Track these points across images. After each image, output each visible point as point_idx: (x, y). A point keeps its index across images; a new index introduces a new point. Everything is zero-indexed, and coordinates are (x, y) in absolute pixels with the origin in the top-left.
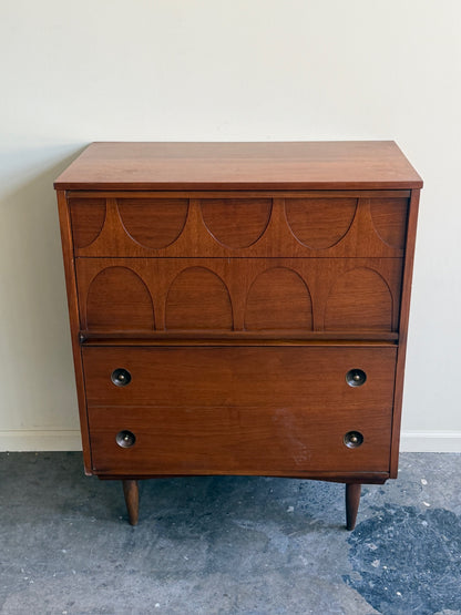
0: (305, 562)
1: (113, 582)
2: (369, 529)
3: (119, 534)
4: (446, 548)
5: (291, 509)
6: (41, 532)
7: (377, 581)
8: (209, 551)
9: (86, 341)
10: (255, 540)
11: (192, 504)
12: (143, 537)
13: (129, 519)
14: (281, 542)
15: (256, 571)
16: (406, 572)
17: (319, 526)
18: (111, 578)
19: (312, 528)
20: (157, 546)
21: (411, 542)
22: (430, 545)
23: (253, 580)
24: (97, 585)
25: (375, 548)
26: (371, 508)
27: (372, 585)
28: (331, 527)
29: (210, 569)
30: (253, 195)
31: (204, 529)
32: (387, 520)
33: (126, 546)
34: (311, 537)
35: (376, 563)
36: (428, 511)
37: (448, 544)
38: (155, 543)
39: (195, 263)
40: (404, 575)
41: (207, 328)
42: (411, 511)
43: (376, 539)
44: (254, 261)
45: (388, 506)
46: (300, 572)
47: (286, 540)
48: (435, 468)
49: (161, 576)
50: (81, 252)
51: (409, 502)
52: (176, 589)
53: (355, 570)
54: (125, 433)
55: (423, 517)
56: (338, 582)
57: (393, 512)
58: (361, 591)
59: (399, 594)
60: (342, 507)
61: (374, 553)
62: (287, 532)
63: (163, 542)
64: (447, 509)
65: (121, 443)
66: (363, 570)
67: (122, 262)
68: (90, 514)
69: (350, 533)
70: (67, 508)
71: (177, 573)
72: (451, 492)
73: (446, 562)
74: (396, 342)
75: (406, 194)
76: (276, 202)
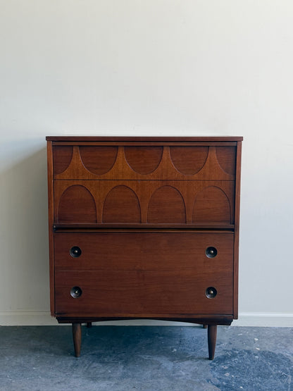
0: (184, 374)
1: (64, 381)
2: (223, 360)
3: (70, 361)
4: (270, 368)
5: (175, 350)
6: (20, 360)
7: (227, 382)
8: (124, 369)
9: (57, 229)
10: (152, 364)
11: (113, 348)
12: (83, 362)
13: (75, 354)
14: (167, 364)
15: (153, 377)
16: (246, 378)
17: (192, 358)
18: (63, 379)
19: (188, 359)
20: (92, 366)
21: (249, 365)
22: (260, 367)
23: (151, 381)
24: (54, 382)
25: (226, 368)
26: (224, 350)
27: (224, 383)
28: (200, 358)
29: (124, 376)
31: (121, 359)
32: (234, 356)
33: (72, 366)
34: (187, 363)
35: (227, 374)
36: (259, 352)
37: (271, 366)
38: (90, 365)
39: (120, 183)
40: (244, 380)
41: (126, 222)
42: (249, 352)
43: (227, 364)
44: (153, 182)
45: (235, 350)
46: (180, 378)
47: (172, 364)
48: (263, 333)
49: (94, 379)
50: (58, 177)
51: (247, 348)
52: (103, 385)
53: (214, 377)
54: (76, 288)
55: (255, 354)
56: (204, 382)
57: (237, 352)
58: (218, 386)
59: (241, 387)
60: (207, 350)
61: (226, 370)
62: (172, 361)
63: (95, 365)
64: (270, 351)
65: (73, 295)
66: (219, 377)
67: (80, 183)
68: (51, 352)
69: (211, 361)
70: (35, 350)
71: (104, 378)
72: (272, 344)
73: (270, 374)
74: (233, 230)
75: (234, 144)
76: (165, 148)
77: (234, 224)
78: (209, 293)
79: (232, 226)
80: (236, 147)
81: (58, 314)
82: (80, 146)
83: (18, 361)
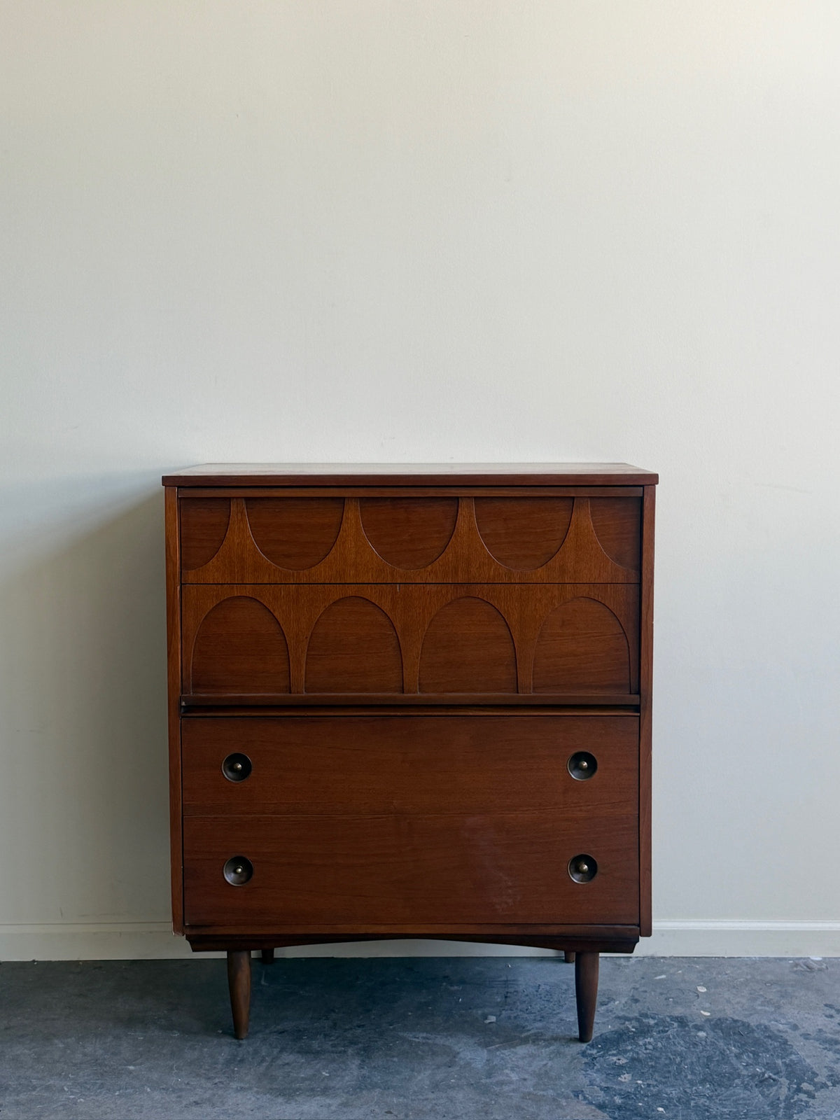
0: (514, 1077)
1: (209, 1100)
2: (616, 1040)
3: (224, 1049)
4: (734, 1061)
5: (492, 1019)
6: (93, 1048)
7: (626, 1096)
8: (361, 1067)
9: (188, 709)
10: (434, 1053)
11: (333, 1015)
12: (256, 1052)
13: (235, 1032)
14: (473, 1055)
15: (435, 1087)
16: (673, 1086)
17: (536, 1039)
18: (207, 1095)
19: (525, 1041)
20: (279, 1062)
21: (680, 1055)
22: (709, 1058)
23: (431, 1096)
24: (184, 1103)
25: (623, 1061)
26: (619, 1018)
27: (618, 1101)
28: (555, 1039)
29: (362, 1086)
30: (432, 493)
31: (352, 1043)
32: (644, 1031)
33: (228, 1063)
34: (522, 1050)
35: (626, 1078)
36: (708, 1020)
37: (738, 1056)
38: (275, 1059)
39: (351, 591)
40: (668, 1090)
41: (366, 690)
42: (682, 1022)
43: (626, 1051)
44: (434, 588)
45: (646, 1016)
46: (506, 1088)
47: (484, 1054)
48: (719, 973)
49: (288, 1093)
50: (191, 576)
51: (679, 1011)
52: (311, 1106)
53: (592, 1085)
54: (239, 860)
55: (699, 1028)
56: (567, 1097)
57: (652, 1022)
58: (601, 1107)
59: (661, 1109)
60: (573, 1017)
61: (622, 1067)
62: (486, 1045)
63: (288, 1057)
64: (736, 1018)
65: (230, 878)
66: (603, 1085)
67: (248, 591)
68: (170, 1027)
69: (584, 1046)
70: (131, 1022)
71: (312, 1090)
72: (744, 1001)
73: (735, 1074)
74: (637, 708)
75: (637, 492)
76: (463, 504)
77: (639, 693)
78: (578, 870)
79: (634, 699)
80: (642, 498)
81: (191, 927)
82: (247, 499)
83: (89, 1049)
